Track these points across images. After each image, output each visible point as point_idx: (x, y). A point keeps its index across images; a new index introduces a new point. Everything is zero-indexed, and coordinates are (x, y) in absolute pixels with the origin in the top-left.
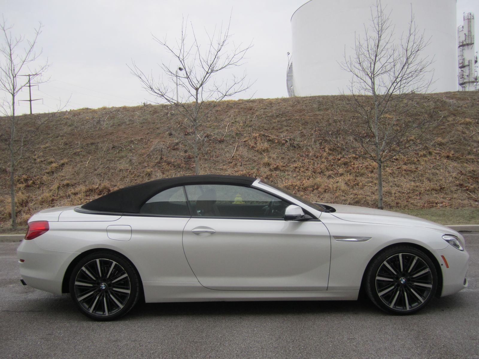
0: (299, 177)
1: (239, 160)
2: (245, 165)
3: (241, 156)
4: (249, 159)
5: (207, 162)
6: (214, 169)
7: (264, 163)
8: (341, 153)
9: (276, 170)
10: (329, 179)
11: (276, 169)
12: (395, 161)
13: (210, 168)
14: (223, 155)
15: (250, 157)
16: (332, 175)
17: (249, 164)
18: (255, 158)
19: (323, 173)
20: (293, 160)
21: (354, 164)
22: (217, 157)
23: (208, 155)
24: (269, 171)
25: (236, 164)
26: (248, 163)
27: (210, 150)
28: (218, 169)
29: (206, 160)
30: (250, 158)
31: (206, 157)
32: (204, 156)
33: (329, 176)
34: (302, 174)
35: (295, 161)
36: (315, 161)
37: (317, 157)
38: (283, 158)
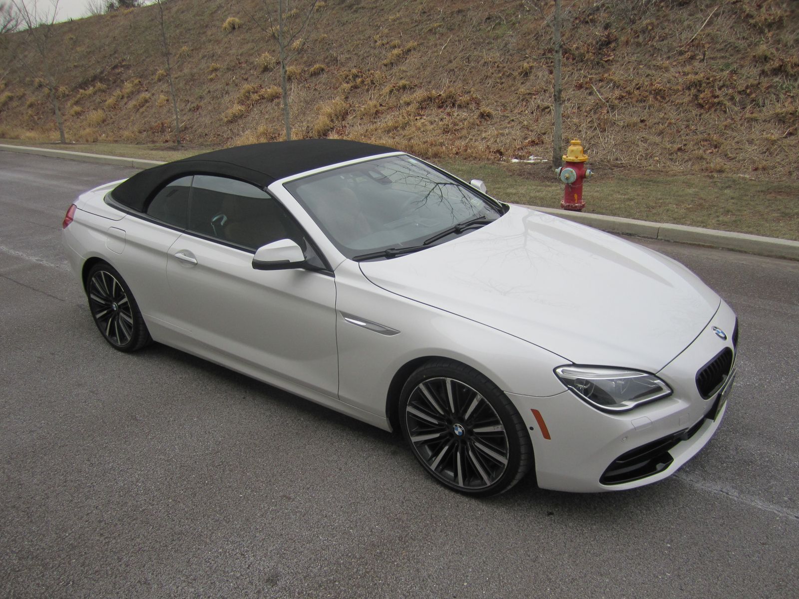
1: (703, 47)
2: (713, 58)
3: (712, 39)
4: (726, 46)
5: (639, 50)
6: (645, 65)
7: (754, 56)
13: (640, 63)
14: (675, 35)
15: (731, 41)
17: (723, 57)
18: (742, 44)
22: (663, 40)
23: (647, 34)
24: (759, 74)
25: (692, 58)
26: (719, 55)
27: (652, 24)
28: (654, 66)
29: (638, 45)
30: (730, 43)
31: (641, 39)
32: (638, 36)
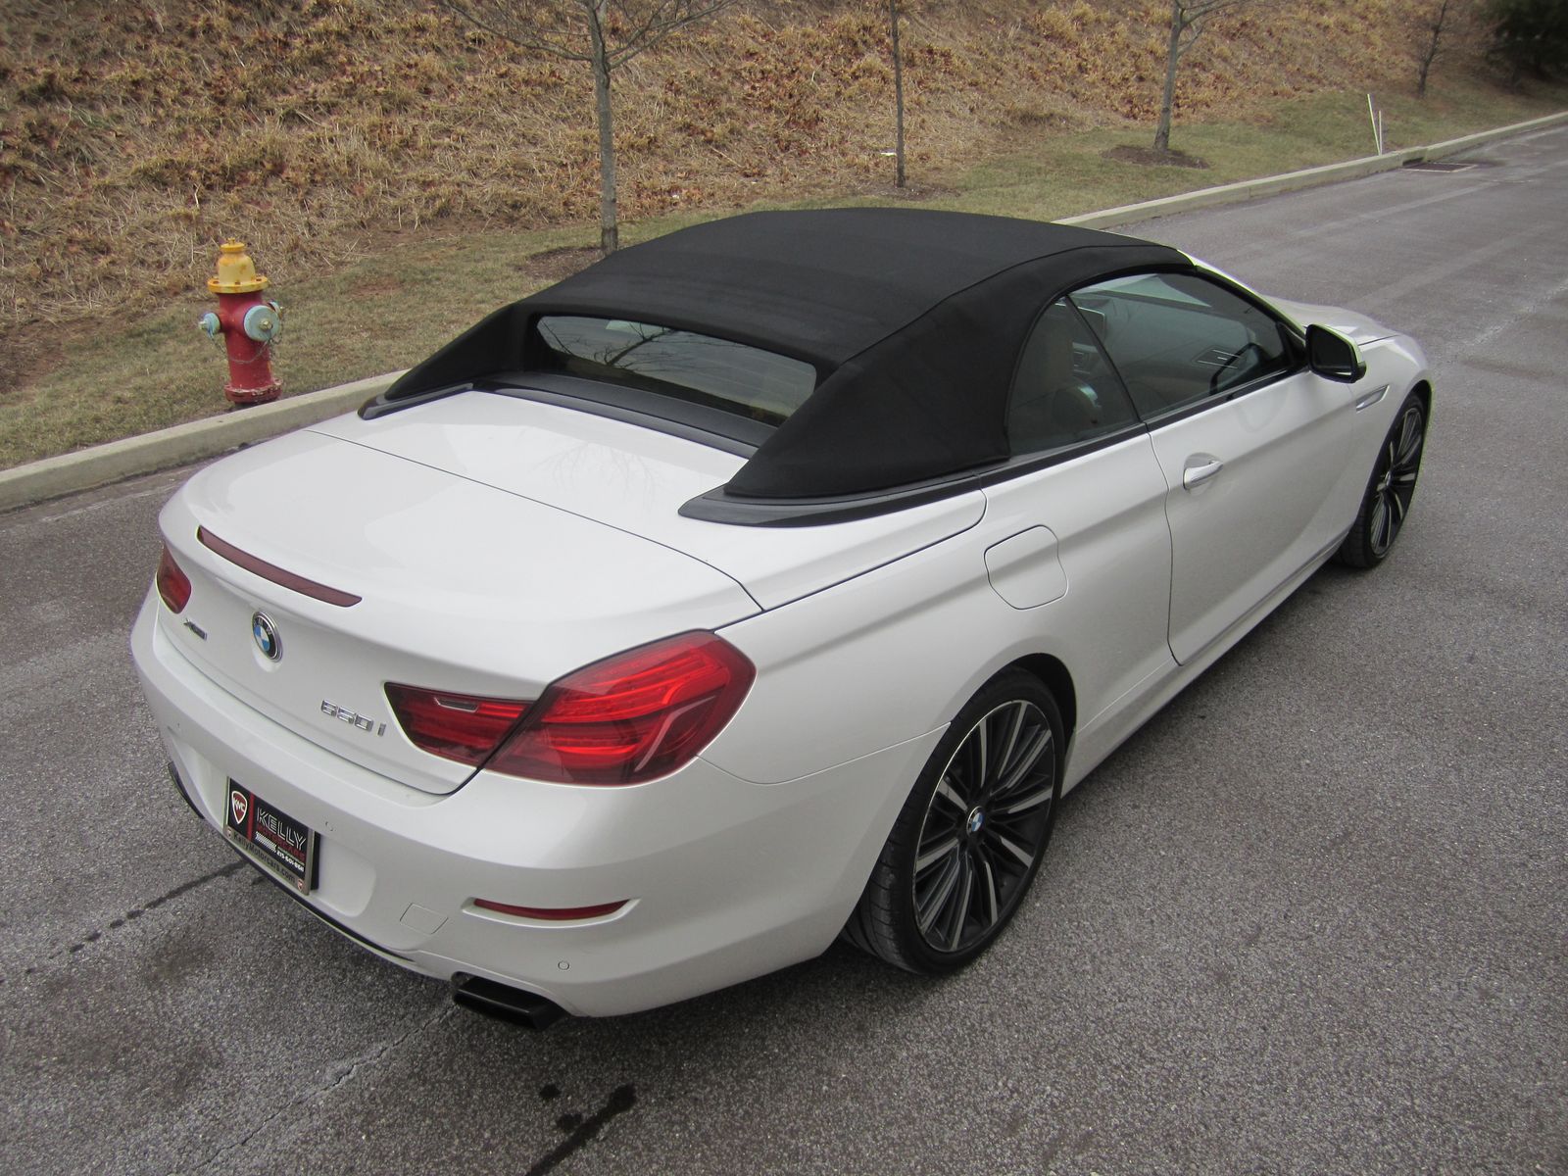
0: (171, 128)
8: (273, 15)
9: (49, 99)
10: (290, 128)
11: (49, 92)
12: (477, 48)
16: (298, 112)
19: (255, 102)
20: (96, 47)
21: (350, 62)
24: (19, 102)
33: (287, 114)
34: (178, 111)
35: (105, 53)
36: (194, 51)
37: (193, 34)
38: (43, 39)
